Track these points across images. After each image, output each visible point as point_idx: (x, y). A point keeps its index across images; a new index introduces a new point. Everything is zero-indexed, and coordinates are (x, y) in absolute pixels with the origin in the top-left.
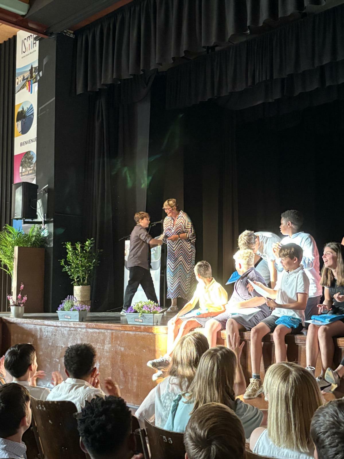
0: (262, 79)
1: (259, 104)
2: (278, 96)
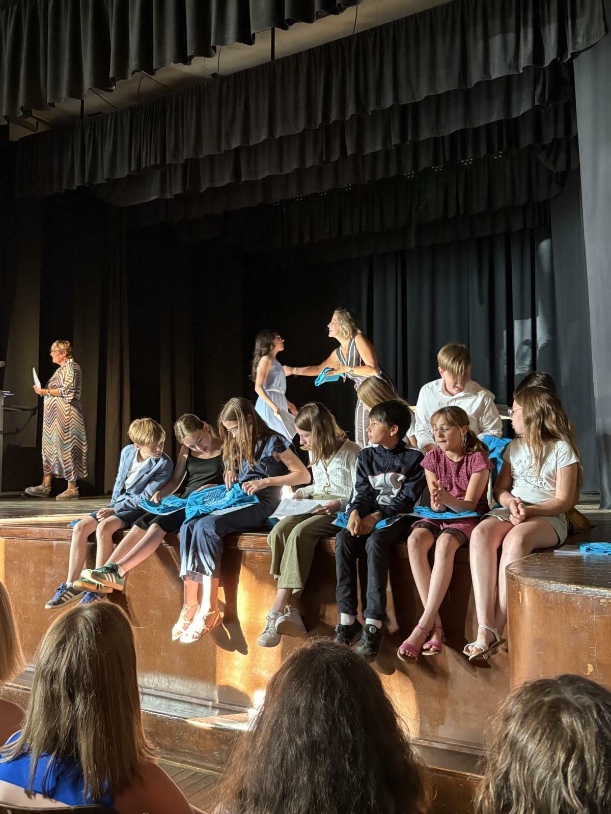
1: (152, 201)
2: (178, 190)
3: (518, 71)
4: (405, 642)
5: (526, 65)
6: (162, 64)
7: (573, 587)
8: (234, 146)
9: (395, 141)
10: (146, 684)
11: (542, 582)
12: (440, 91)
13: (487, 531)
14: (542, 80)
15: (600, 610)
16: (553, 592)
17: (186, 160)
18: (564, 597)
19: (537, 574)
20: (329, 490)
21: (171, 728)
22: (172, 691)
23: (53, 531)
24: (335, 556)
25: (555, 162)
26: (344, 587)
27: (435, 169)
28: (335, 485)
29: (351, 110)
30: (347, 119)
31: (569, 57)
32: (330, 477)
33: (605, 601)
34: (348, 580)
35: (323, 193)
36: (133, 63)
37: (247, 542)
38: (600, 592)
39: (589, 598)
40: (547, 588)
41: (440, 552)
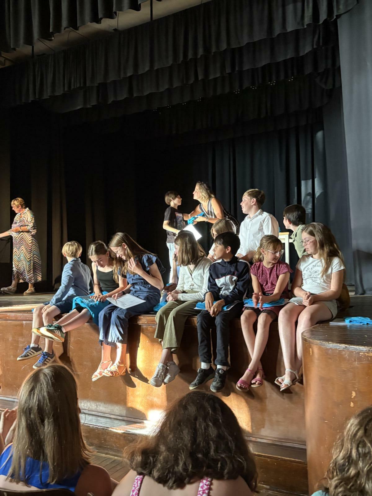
0: (76, 86)
1: (79, 109)
2: (94, 102)
3: (303, 26)
4: (240, 379)
5: (309, 23)
6: (83, 23)
7: (343, 346)
8: (129, 74)
9: (228, 71)
10: (83, 407)
11: (324, 342)
12: (256, 39)
13: (288, 312)
14: (318, 32)
15: (360, 359)
16: (331, 349)
17: (99, 84)
18: (338, 351)
19: (321, 337)
20: (193, 287)
21: (99, 434)
22: (99, 411)
23: (23, 315)
24: (197, 328)
25: (326, 83)
26: (203, 347)
27: (253, 88)
28: (197, 284)
29: (201, 52)
30: (199, 57)
31: (335, 17)
32: (194, 280)
33: (362, 353)
34: (205, 342)
35: (184, 103)
36: (64, 23)
37: (143, 320)
38: (359, 348)
39: (353, 352)
40: (327, 346)
41: (260, 324)
